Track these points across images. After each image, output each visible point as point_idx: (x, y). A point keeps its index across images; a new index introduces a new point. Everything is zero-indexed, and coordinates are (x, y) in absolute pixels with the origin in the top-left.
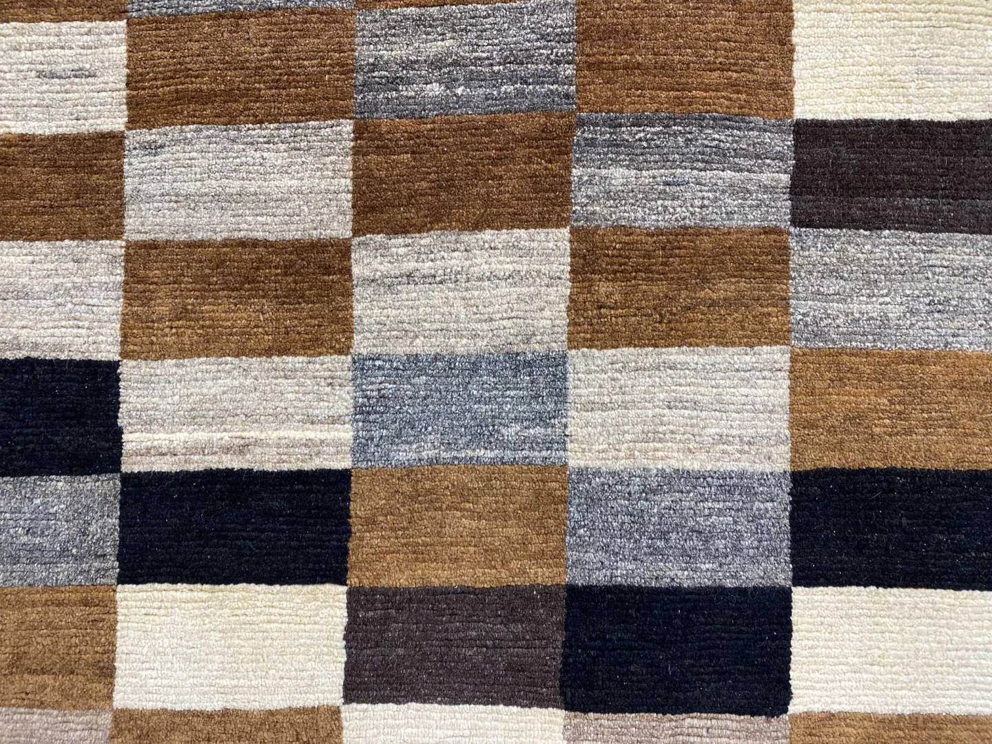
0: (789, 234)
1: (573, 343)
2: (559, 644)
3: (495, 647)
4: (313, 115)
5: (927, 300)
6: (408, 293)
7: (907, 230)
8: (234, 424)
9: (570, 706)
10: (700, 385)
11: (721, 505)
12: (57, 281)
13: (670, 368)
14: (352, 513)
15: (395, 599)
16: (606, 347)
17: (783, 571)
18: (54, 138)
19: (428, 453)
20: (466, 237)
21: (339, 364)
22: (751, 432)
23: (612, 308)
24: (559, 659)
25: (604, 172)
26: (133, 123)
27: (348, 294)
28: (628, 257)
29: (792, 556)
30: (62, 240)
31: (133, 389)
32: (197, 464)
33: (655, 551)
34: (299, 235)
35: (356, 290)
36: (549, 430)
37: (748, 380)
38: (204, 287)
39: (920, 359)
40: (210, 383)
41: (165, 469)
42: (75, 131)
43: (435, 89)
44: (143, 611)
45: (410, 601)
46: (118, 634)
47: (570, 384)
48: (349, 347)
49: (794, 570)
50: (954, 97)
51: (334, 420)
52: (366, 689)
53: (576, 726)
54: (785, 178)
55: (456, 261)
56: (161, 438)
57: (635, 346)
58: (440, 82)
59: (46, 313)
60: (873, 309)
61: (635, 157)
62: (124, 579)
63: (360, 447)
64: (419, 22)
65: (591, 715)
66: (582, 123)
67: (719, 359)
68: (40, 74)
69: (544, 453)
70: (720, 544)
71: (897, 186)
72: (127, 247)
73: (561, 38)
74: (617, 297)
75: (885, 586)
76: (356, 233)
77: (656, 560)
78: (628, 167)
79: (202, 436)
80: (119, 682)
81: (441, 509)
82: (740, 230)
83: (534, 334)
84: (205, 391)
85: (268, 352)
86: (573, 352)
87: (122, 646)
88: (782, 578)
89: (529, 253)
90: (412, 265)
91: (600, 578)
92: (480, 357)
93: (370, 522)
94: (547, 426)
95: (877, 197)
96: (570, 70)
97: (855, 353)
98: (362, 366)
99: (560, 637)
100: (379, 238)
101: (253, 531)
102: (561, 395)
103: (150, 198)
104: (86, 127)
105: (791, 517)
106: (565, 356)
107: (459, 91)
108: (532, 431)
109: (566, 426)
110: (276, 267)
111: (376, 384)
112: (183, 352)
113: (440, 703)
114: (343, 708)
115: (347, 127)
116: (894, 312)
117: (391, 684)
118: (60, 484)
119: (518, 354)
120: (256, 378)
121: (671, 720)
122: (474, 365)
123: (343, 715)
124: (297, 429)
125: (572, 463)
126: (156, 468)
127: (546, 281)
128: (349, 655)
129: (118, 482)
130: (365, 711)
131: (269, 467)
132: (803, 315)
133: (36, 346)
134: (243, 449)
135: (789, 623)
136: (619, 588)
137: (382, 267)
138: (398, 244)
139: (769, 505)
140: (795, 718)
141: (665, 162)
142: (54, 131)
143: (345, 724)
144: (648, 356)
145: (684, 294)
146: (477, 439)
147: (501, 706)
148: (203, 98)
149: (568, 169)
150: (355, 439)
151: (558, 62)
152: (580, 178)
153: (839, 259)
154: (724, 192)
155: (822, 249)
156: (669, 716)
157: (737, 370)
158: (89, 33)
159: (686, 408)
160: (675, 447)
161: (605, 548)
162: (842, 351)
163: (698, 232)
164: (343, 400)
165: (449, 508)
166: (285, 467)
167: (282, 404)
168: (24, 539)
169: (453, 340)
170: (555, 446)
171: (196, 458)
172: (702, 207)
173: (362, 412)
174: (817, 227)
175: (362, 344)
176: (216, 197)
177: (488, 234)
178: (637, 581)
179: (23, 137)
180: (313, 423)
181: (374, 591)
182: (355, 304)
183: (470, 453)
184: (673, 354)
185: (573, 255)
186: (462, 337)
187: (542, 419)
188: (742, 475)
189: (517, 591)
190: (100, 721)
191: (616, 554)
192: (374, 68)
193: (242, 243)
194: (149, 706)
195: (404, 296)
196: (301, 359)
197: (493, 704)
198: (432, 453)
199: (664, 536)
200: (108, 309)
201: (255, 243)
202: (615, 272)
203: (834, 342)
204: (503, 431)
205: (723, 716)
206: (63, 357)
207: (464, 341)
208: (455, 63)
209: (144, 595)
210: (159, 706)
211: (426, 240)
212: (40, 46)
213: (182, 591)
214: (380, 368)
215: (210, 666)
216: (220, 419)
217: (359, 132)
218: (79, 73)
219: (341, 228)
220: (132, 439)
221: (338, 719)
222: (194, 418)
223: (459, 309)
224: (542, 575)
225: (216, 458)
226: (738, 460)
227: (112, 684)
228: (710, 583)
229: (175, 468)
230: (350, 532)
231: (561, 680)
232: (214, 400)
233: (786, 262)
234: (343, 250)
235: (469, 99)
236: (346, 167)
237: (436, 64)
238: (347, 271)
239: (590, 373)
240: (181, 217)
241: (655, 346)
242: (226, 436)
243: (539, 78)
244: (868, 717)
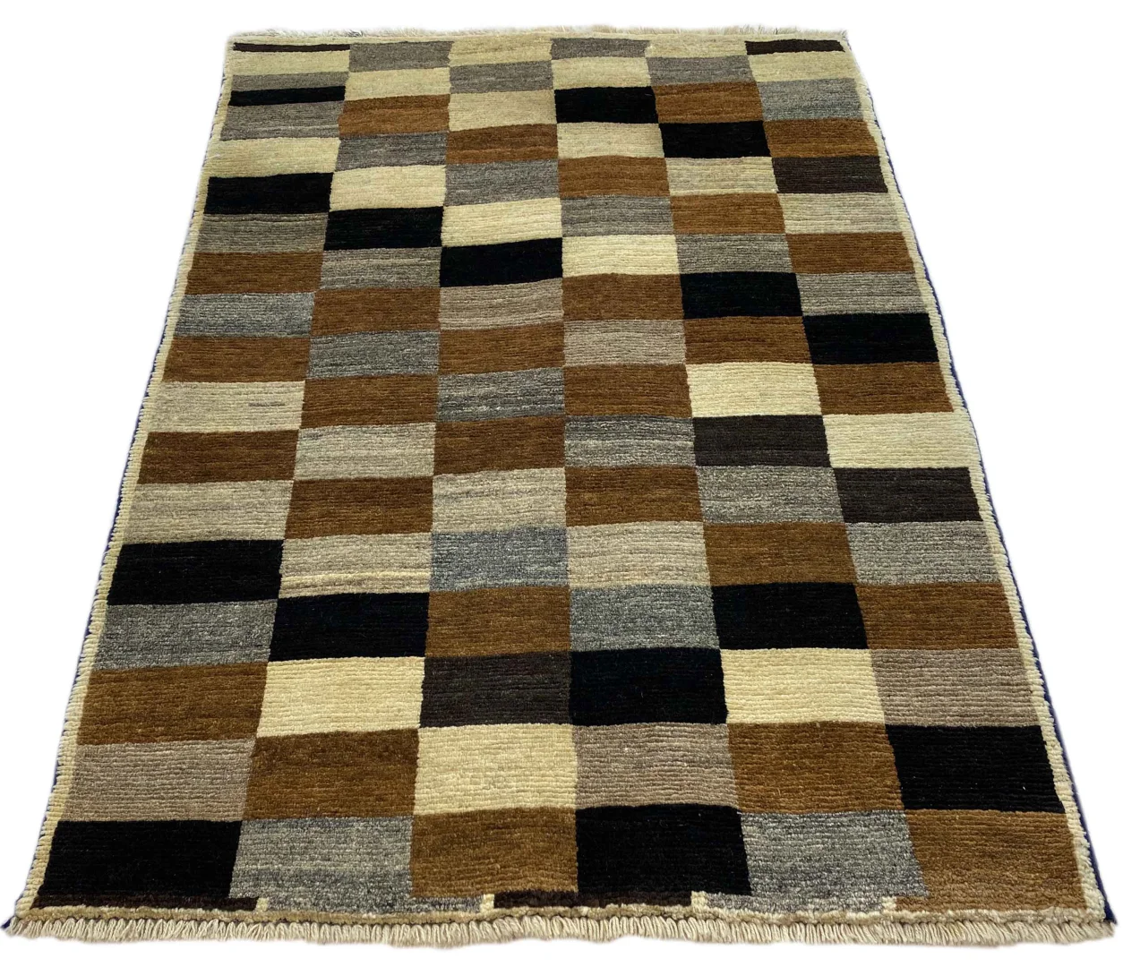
0: (696, 468)
1: (570, 523)
2: (568, 685)
3: (524, 688)
4: (411, 421)
5: (784, 498)
6: (465, 501)
7: (766, 465)
8: (355, 569)
9: (575, 722)
10: (648, 541)
11: (667, 603)
12: (248, 500)
13: (630, 533)
14: (429, 615)
15: (457, 665)
16: (590, 525)
17: (713, 639)
18: (256, 433)
19: (479, 582)
20: (502, 473)
21: (423, 537)
22: (684, 564)
23: (592, 506)
24: (568, 694)
25: (583, 442)
26: (304, 426)
27: (430, 502)
28: (601, 480)
29: (717, 631)
30: (255, 480)
31: (291, 554)
32: (330, 591)
33: (626, 629)
34: (401, 475)
35: (435, 501)
36: (556, 568)
37: (677, 537)
38: (340, 501)
39: (785, 527)
40: (341, 548)
41: (308, 594)
42: (269, 430)
43: (485, 408)
44: (285, 676)
45: (467, 664)
46: (266, 691)
47: (569, 544)
48: (430, 528)
49: (719, 639)
50: (783, 405)
51: (419, 566)
52: (436, 718)
53: (581, 735)
54: (691, 444)
55: (496, 484)
56: (307, 578)
57: (608, 523)
58: (486, 405)
59: (240, 517)
60: (751, 503)
61: (601, 435)
62: (272, 658)
63: (435, 580)
64: (474, 380)
65: (592, 727)
66: (569, 421)
67: (658, 527)
68: (251, 405)
69: (554, 580)
70: (669, 623)
71: (756, 445)
72: (295, 483)
73: (556, 384)
74: (595, 499)
75: (781, 648)
76: (436, 474)
77: (628, 635)
78: (597, 440)
79: (334, 576)
80: (263, 720)
81: (487, 612)
82: (664, 466)
83: (545, 518)
84: (338, 552)
85: (380, 532)
86: (570, 528)
87: (267, 697)
88: (712, 642)
89: (541, 479)
90: (470, 487)
91: (593, 646)
92: (512, 532)
93: (441, 621)
94: (555, 565)
95: (746, 450)
96: (561, 397)
97: (742, 526)
98: (437, 538)
99: (568, 681)
100: (451, 475)
101: (364, 626)
102: (564, 551)
103: (311, 460)
104: (274, 428)
105: (714, 610)
106: (565, 530)
107: (498, 409)
108: (546, 568)
109: (567, 566)
110: (387, 491)
111: (446, 547)
112: (324, 533)
113: (486, 724)
114: (419, 730)
115: (432, 426)
116: (764, 504)
117: (452, 714)
118: (237, 606)
119: (535, 529)
120: (371, 545)
121: (646, 726)
122: (508, 536)
123: (419, 734)
124: (395, 571)
125: (571, 585)
126: (302, 594)
127: (551, 492)
128: (425, 697)
129: (276, 604)
130: (434, 731)
131: (376, 591)
132: (710, 507)
133: (230, 533)
134: (359, 583)
135: (721, 670)
136: (606, 651)
137: (450, 489)
138: (461, 478)
139: (699, 603)
140: (731, 726)
141: (618, 436)
142: (257, 429)
143: (421, 739)
144: (618, 527)
145: (635, 496)
146: (510, 573)
147: (530, 724)
148: (347, 413)
149: (562, 441)
150: (432, 576)
151: (555, 394)
152: (570, 445)
153: (727, 480)
154: (654, 449)
155: (717, 476)
156: (644, 723)
157: (671, 532)
158: (282, 386)
159: (641, 553)
160: (636, 573)
161: (596, 630)
162: (735, 525)
163: (641, 467)
164: (426, 555)
165: (493, 612)
166: (387, 591)
167: (387, 558)
168: (207, 638)
169: (495, 524)
170: (561, 576)
171: (330, 587)
172: (641, 456)
173: (436, 562)
174: (713, 465)
175: (437, 527)
176: (352, 458)
177: (516, 472)
178: (617, 647)
179: (236, 433)
180: (405, 568)
181: (442, 659)
182: (434, 508)
183: (506, 581)
184: (631, 526)
185: (567, 480)
186: (501, 522)
187: (552, 562)
188: (679, 587)
189: (539, 655)
190: (246, 746)
191: (602, 633)
192: (448, 399)
193: (366, 480)
194: (283, 734)
195: (465, 503)
196: (399, 535)
197: (524, 722)
198: (482, 582)
199: (633, 621)
200: (279, 514)
201: (374, 480)
202: (593, 488)
203: (729, 520)
204: (528, 568)
205: (682, 724)
206: (248, 538)
207: (502, 524)
208: (495, 397)
209: (286, 667)
210: (290, 733)
211: (478, 476)
212: (253, 392)
213: (314, 663)
214: (448, 539)
215: (329, 706)
216: (347, 567)
217: (438, 428)
218: (274, 404)
219: (428, 471)
220: (287, 580)
221: (417, 737)
222: (329, 567)
223: (498, 508)
224: (553, 646)
225: (342, 587)
226: (676, 579)
227: (258, 722)
228: (664, 645)
229: (315, 594)
230: (427, 626)
231: (569, 706)
232: (344, 557)
233: (696, 481)
234: (428, 482)
235: (503, 412)
236: (431, 443)
237: (485, 397)
238: (431, 491)
239: (581, 538)
240: (330, 468)
241: (619, 522)
242: (350, 576)
243: (544, 401)
244: (783, 726)
